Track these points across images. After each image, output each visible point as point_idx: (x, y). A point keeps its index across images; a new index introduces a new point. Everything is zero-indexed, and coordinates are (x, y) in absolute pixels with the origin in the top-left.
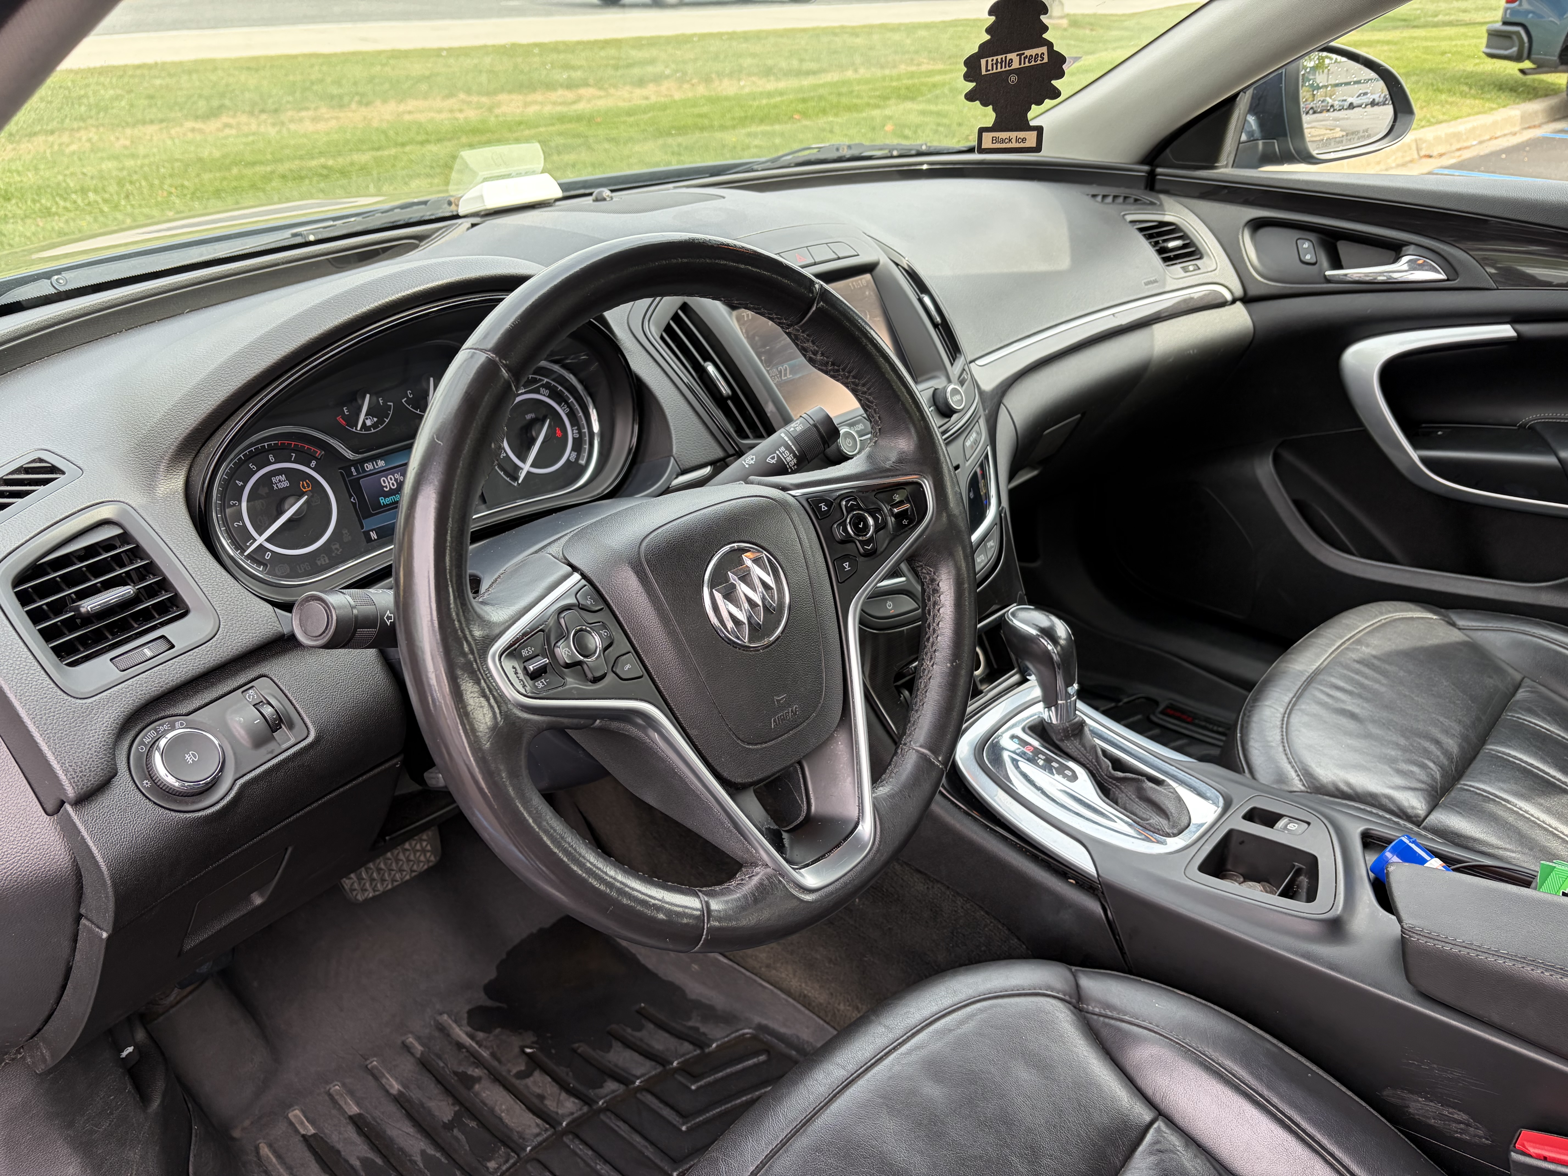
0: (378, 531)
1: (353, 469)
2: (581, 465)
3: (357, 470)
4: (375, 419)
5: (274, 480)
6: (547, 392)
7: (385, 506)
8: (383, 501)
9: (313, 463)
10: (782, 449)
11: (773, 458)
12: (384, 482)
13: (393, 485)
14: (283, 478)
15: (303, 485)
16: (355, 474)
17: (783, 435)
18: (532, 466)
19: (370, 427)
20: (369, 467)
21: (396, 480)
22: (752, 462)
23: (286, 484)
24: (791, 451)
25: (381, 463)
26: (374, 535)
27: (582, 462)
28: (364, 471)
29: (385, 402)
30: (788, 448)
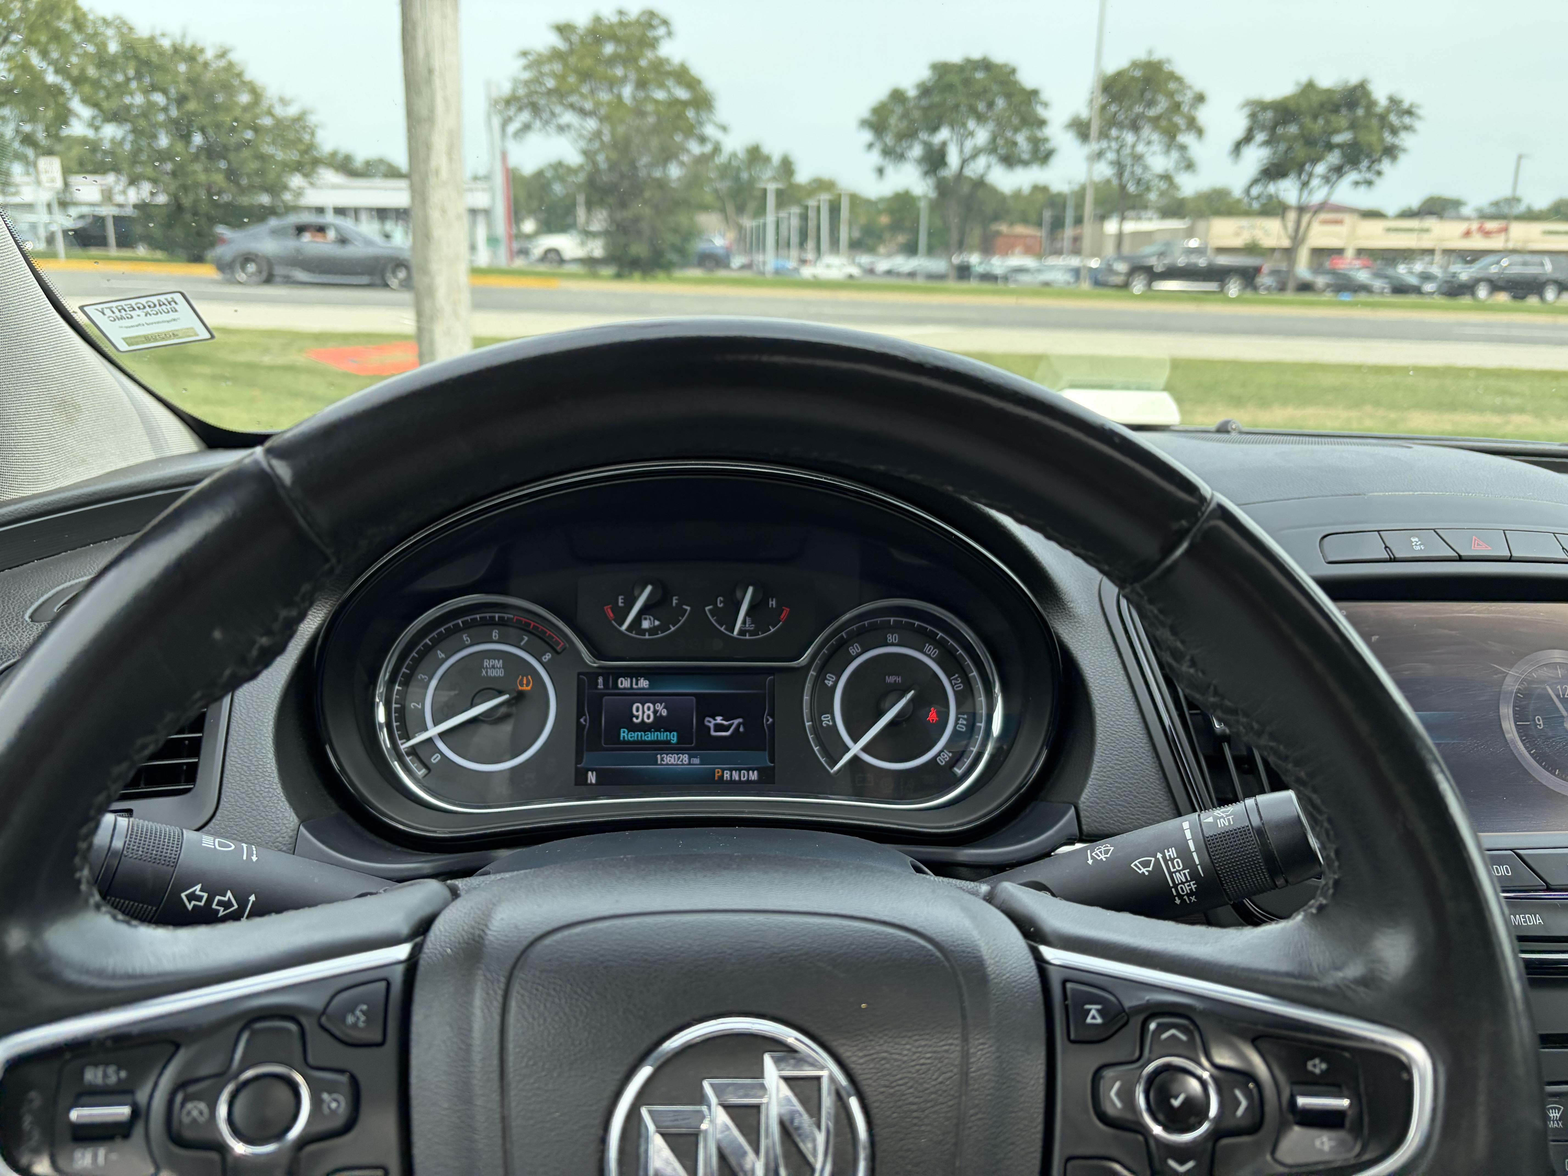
0: (600, 774)
1: (600, 680)
2: (955, 774)
3: (606, 683)
4: (657, 623)
5: (486, 663)
6: (936, 652)
7: (629, 742)
8: (624, 734)
9: (547, 657)
10: (1172, 853)
11: (1146, 864)
12: (638, 710)
13: (649, 717)
14: (499, 663)
15: (522, 680)
16: (601, 686)
17: (1186, 825)
18: (865, 749)
19: (645, 630)
20: (624, 683)
21: (655, 712)
22: (1103, 857)
23: (500, 673)
24: (1188, 862)
25: (644, 683)
26: (592, 777)
27: (959, 771)
28: (615, 686)
29: (679, 605)
30: (1184, 853)
